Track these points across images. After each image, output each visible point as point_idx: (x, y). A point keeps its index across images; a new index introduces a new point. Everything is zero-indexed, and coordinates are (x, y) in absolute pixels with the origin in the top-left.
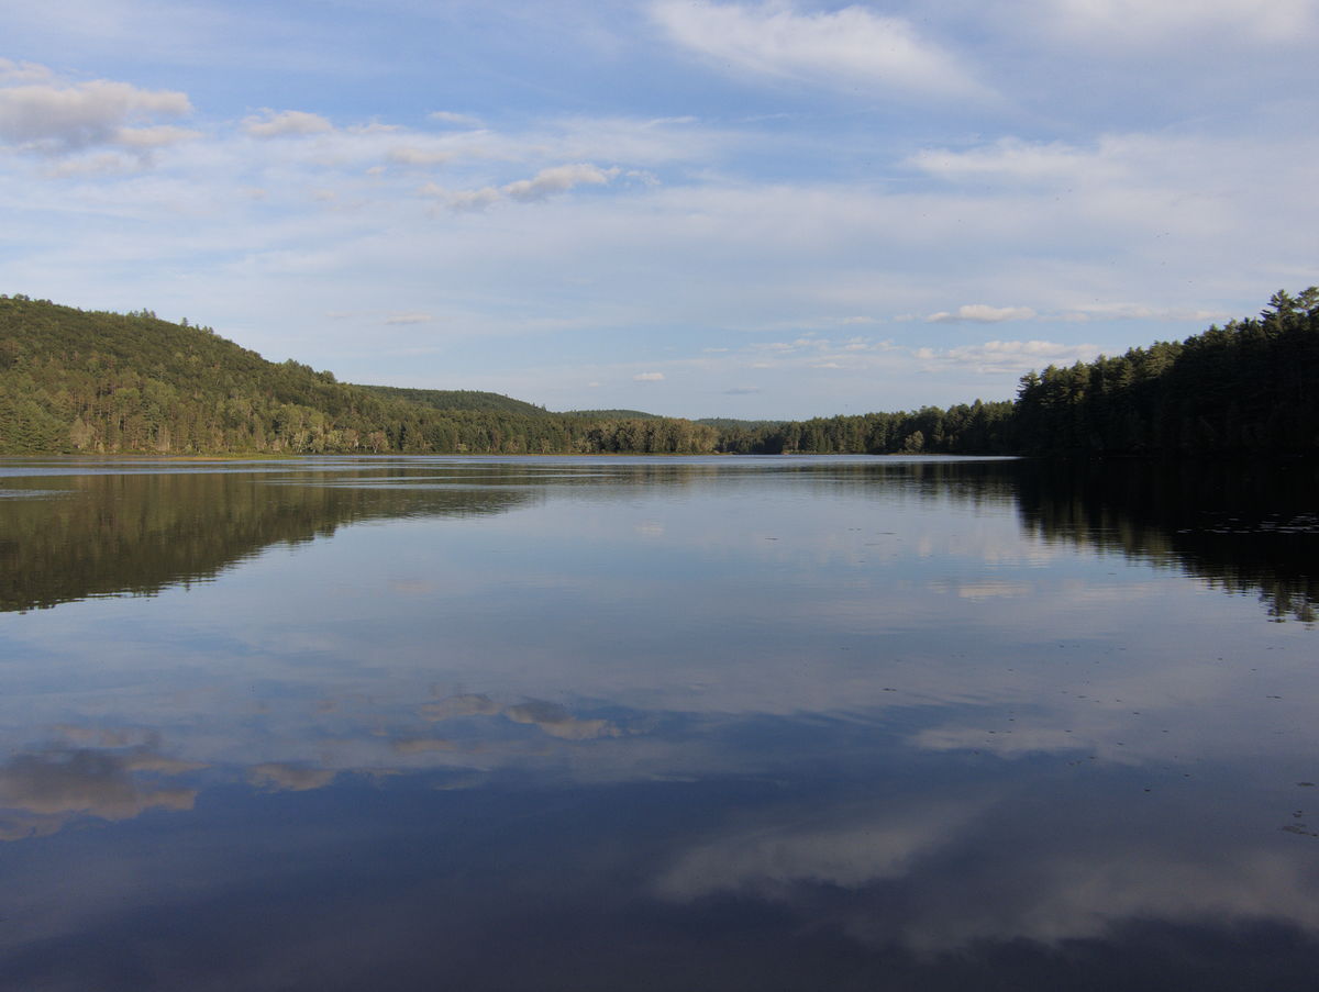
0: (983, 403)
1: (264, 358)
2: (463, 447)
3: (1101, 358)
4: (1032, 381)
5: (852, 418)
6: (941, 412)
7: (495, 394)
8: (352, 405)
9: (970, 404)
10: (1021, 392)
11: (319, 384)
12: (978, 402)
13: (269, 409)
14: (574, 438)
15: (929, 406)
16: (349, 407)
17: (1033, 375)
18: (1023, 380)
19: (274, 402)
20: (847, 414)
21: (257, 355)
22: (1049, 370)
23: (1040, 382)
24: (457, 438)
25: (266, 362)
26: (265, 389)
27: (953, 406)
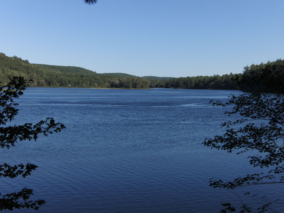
0: (233, 74)
1: (6, 55)
2: (70, 85)
3: (269, 62)
4: (247, 69)
5: (192, 77)
6: (220, 77)
7: (80, 68)
8: (34, 71)
9: (229, 74)
10: (244, 72)
11: (24, 64)
12: (231, 73)
13: (8, 72)
14: (105, 82)
15: (216, 75)
16: (33, 72)
17: (248, 67)
18: (244, 68)
19: (9, 70)
20: (191, 76)
21: (4, 54)
22: (253, 65)
23: (250, 69)
24: (67, 83)
25: (7, 57)
26: (6, 66)
27: (224, 75)
